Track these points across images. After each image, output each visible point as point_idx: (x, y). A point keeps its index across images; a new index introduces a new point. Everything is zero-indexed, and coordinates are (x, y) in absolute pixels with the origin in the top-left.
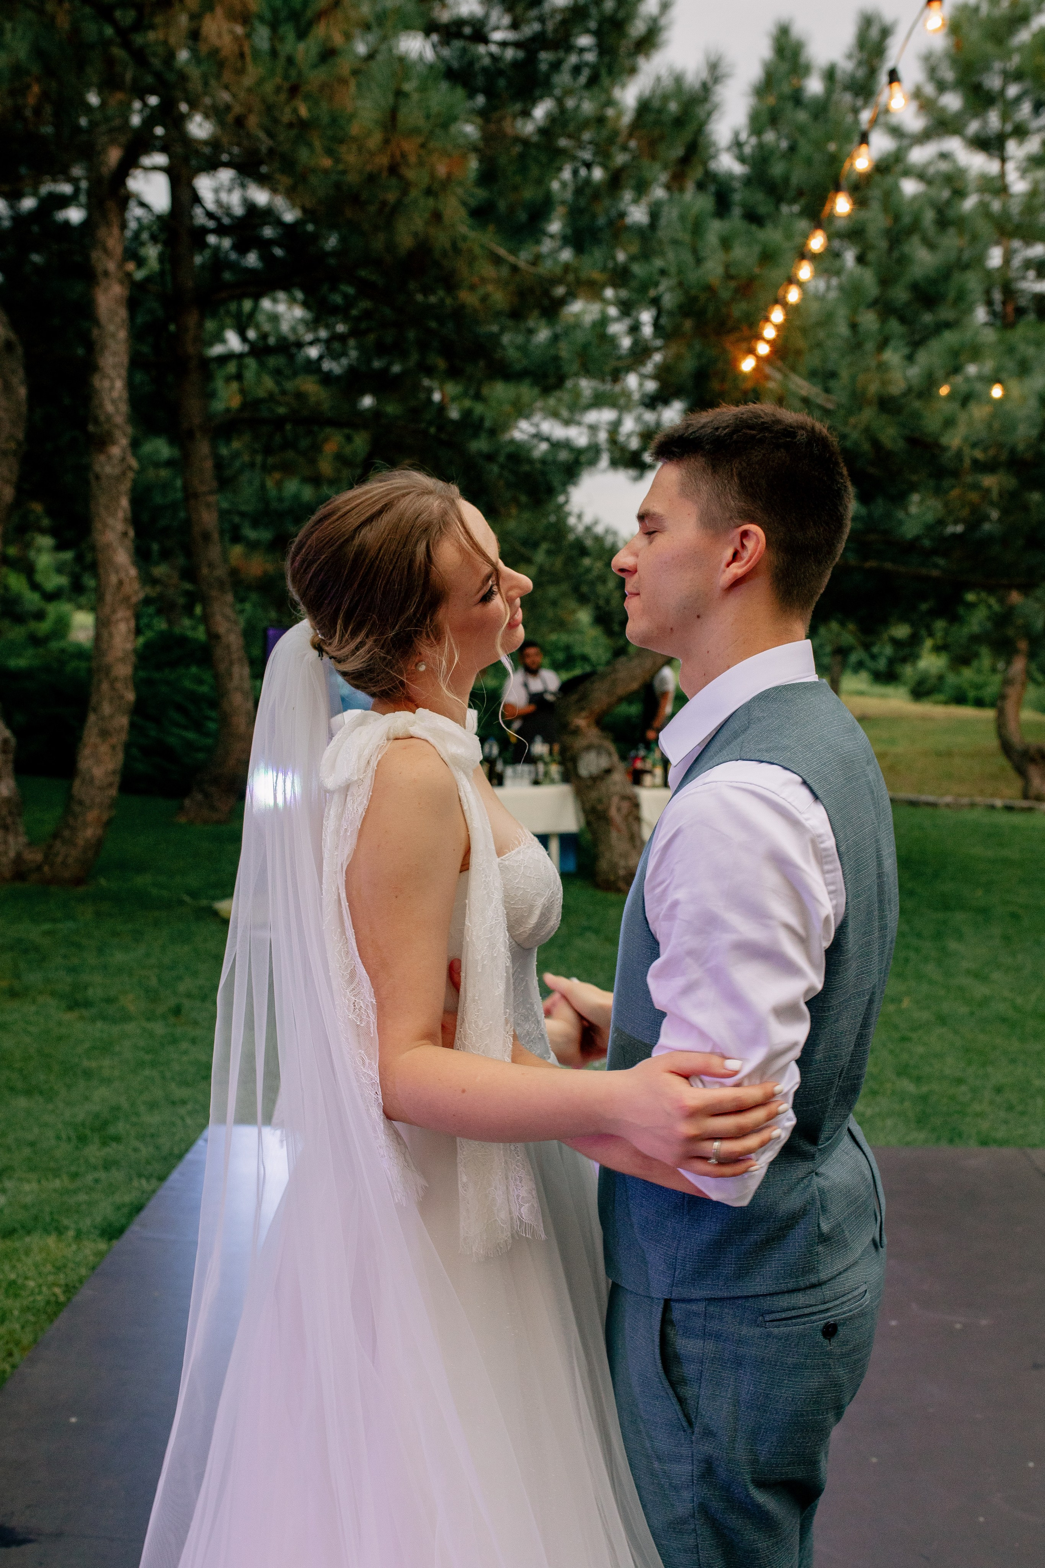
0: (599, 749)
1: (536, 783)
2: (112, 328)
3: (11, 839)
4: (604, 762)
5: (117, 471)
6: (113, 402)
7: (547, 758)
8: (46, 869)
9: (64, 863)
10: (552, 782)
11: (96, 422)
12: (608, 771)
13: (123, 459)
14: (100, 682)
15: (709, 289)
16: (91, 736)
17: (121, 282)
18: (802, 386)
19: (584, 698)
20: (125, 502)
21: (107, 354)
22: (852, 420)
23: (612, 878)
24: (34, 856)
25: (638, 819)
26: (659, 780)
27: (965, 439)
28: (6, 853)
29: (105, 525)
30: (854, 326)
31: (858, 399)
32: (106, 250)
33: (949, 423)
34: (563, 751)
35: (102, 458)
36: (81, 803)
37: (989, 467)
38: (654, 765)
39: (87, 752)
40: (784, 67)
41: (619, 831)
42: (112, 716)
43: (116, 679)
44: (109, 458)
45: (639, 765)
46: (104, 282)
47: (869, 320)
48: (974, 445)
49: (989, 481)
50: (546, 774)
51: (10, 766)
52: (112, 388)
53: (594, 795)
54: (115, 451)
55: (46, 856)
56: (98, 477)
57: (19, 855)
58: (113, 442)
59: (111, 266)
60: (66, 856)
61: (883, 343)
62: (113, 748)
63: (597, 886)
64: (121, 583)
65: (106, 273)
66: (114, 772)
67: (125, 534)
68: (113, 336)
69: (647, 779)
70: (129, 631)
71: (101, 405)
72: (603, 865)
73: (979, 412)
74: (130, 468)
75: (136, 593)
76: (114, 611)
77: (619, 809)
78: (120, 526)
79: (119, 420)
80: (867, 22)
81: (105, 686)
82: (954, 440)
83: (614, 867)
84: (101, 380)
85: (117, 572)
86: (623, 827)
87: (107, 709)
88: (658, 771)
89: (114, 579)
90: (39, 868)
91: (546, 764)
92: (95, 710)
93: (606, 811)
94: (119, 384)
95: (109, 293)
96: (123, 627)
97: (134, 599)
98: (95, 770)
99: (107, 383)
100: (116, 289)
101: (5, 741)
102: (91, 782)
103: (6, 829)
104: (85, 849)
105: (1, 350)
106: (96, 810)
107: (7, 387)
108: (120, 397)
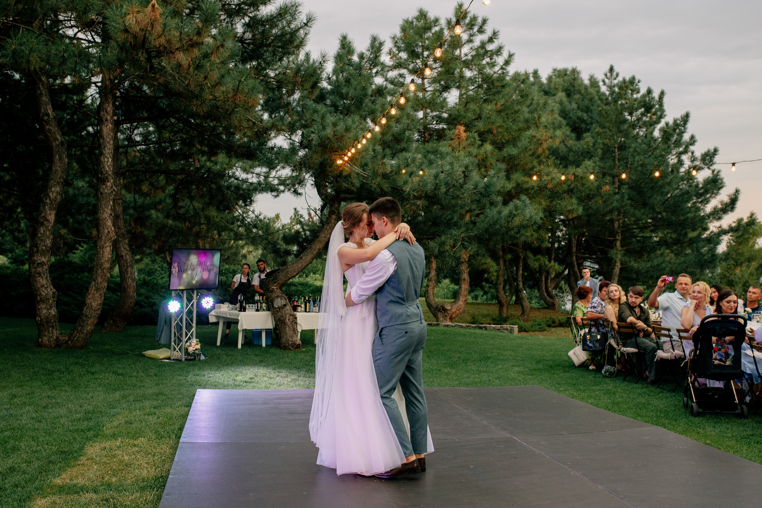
0: (281, 297)
1: (257, 310)
2: (108, 140)
3: (54, 331)
4: (283, 302)
5: (109, 191)
6: (108, 166)
7: (262, 301)
8: (70, 343)
9: (77, 340)
10: (264, 310)
11: (102, 173)
12: (285, 305)
13: (112, 187)
14: (98, 269)
15: (329, 138)
16: (92, 290)
17: (112, 123)
18: (357, 169)
19: (275, 278)
20: (111, 203)
21: (106, 149)
22: (374, 182)
23: (287, 345)
24: (64, 338)
25: (296, 323)
26: (303, 309)
27: (411, 189)
28: (52, 337)
29: (104, 211)
30: (374, 150)
31: (375, 174)
33: (406, 183)
34: (267, 299)
35: (104, 186)
36: (86, 316)
37: (419, 198)
38: (301, 303)
39: (90, 296)
40: (345, 51)
41: (289, 327)
42: (101, 283)
43: (104, 268)
44: (106, 187)
45: (295, 304)
46: (105, 123)
47: (379, 148)
48: (414, 191)
49: (419, 202)
50: (261, 307)
51: (55, 304)
52: (108, 162)
53: (280, 314)
54: (109, 184)
55: (69, 338)
56: (101, 194)
57: (57, 337)
58: (108, 181)
59: (109, 118)
60: (79, 337)
61: (384, 157)
62: (101, 295)
63: (281, 348)
64: (109, 232)
65: (107, 120)
66: (100, 304)
67: (111, 215)
68: (109, 143)
69: (299, 308)
70: (110, 250)
71: (104, 167)
72: (284, 340)
73: (416, 179)
74: (114, 190)
75: (114, 237)
76: (106, 243)
77: (289, 320)
78: (109, 212)
79: (110, 173)
80: (374, 39)
81: (100, 271)
82: (407, 189)
83: (288, 341)
84: (104, 158)
85: (108, 229)
86: (291, 326)
87: (100, 280)
88: (303, 306)
89: (106, 231)
90: (67, 342)
91: (261, 304)
92: (95, 281)
93: (284, 320)
94: (110, 160)
95: (108, 127)
96: (108, 249)
97: (113, 239)
98: (93, 304)
99: (106, 159)
100: (111, 126)
101: (54, 293)
102: (91, 308)
103: (53, 327)
104: (87, 334)
105: (58, 145)
106: (92, 320)
107: (61, 158)
108: (111, 164)
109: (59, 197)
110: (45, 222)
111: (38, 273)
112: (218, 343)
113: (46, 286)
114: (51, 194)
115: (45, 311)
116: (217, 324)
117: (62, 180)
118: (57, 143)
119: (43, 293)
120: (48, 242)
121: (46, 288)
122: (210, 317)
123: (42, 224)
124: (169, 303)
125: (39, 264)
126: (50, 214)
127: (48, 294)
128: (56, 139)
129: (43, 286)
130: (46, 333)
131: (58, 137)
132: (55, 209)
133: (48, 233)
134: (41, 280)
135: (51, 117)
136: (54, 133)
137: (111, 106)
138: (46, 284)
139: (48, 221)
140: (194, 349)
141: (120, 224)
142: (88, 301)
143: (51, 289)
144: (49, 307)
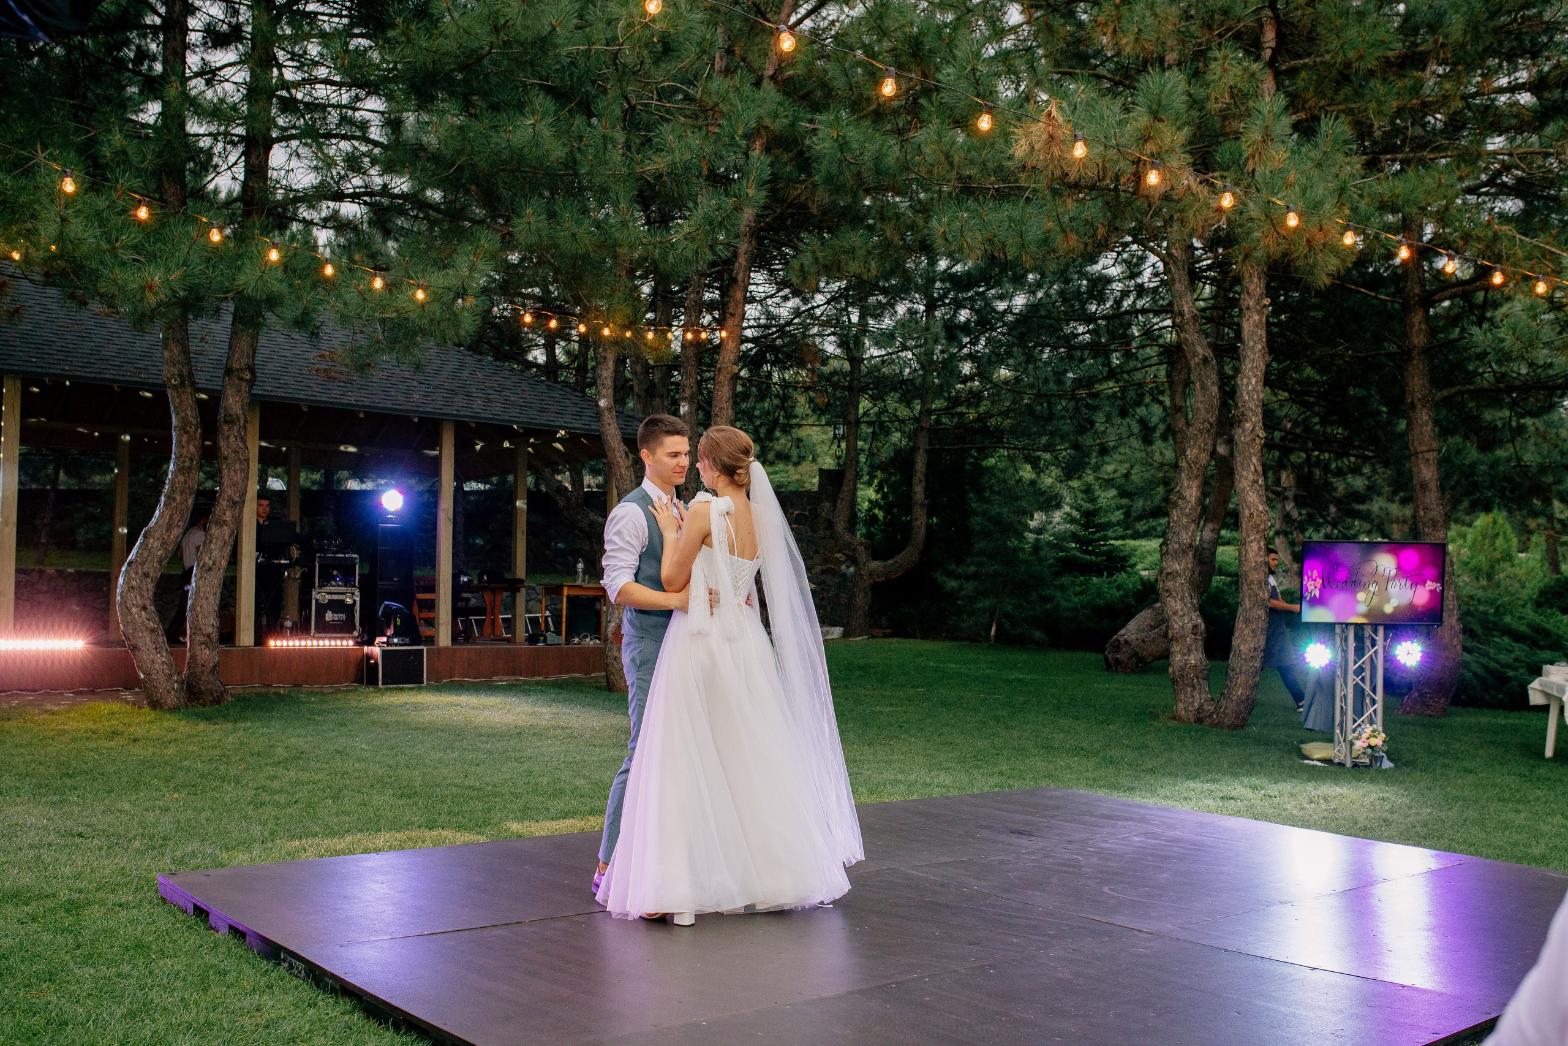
2: (1251, 343)
3: (1195, 694)
5: (1248, 439)
6: (1249, 393)
8: (1215, 716)
9: (1226, 713)
11: (1237, 407)
13: (1253, 430)
14: (1243, 583)
16: (1238, 622)
17: (1260, 313)
20: (1254, 460)
21: (1248, 362)
24: (1209, 708)
28: (1192, 704)
29: (1242, 476)
32: (1248, 293)
35: (1240, 431)
36: (1234, 670)
39: (1236, 634)
42: (1252, 609)
43: (1252, 582)
44: (1244, 431)
46: (1247, 314)
51: (1200, 643)
52: (1247, 385)
54: (1248, 426)
55: (1216, 708)
56: (1236, 445)
57: (1201, 706)
58: (1248, 420)
59: (1252, 303)
60: (1226, 708)
62: (1253, 631)
64: (1252, 514)
65: (1248, 308)
67: (1255, 482)
68: (1252, 349)
70: (1260, 549)
71: (1241, 396)
74: (1256, 437)
75: (1262, 522)
76: (1248, 535)
78: (1251, 477)
79: (1252, 405)
81: (1245, 587)
84: (1242, 379)
85: (1249, 509)
87: (1249, 604)
89: (1247, 512)
90: (1211, 716)
92: (1240, 604)
94: (1254, 381)
95: (1251, 320)
96: (1255, 545)
97: (1262, 527)
98: (1242, 647)
99: (1245, 381)
100: (1257, 318)
101: (1195, 626)
102: (1240, 655)
103: (1194, 687)
104: (1238, 705)
105: (1198, 364)
106: (1243, 676)
107: (1204, 387)
108: (1254, 389)
109: (1203, 455)
110: (1180, 502)
111: (1167, 591)
112: (1549, 752)
113: (1181, 613)
114: (1188, 452)
115: (1178, 657)
116: (1545, 709)
117: (1207, 425)
118: (1197, 360)
119: (1176, 626)
120: (1184, 536)
121: (1181, 616)
122: (1530, 692)
123: (1175, 505)
124: (1308, 650)
125: (1170, 573)
126: (1189, 487)
127: (1183, 627)
128: (1196, 354)
129: (1175, 613)
130: (1182, 696)
131: (1199, 350)
132: (1197, 477)
133: (1185, 520)
134: (1173, 603)
135: (1187, 316)
136: (1193, 343)
137: (1256, 280)
138: (1182, 610)
139: (1184, 498)
140: (1366, 745)
141: (1428, 501)
142: (1235, 642)
143: (1191, 619)
144: (1186, 651)
